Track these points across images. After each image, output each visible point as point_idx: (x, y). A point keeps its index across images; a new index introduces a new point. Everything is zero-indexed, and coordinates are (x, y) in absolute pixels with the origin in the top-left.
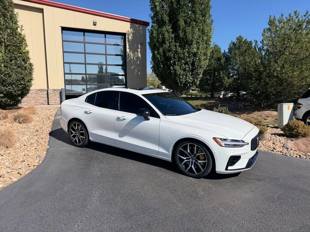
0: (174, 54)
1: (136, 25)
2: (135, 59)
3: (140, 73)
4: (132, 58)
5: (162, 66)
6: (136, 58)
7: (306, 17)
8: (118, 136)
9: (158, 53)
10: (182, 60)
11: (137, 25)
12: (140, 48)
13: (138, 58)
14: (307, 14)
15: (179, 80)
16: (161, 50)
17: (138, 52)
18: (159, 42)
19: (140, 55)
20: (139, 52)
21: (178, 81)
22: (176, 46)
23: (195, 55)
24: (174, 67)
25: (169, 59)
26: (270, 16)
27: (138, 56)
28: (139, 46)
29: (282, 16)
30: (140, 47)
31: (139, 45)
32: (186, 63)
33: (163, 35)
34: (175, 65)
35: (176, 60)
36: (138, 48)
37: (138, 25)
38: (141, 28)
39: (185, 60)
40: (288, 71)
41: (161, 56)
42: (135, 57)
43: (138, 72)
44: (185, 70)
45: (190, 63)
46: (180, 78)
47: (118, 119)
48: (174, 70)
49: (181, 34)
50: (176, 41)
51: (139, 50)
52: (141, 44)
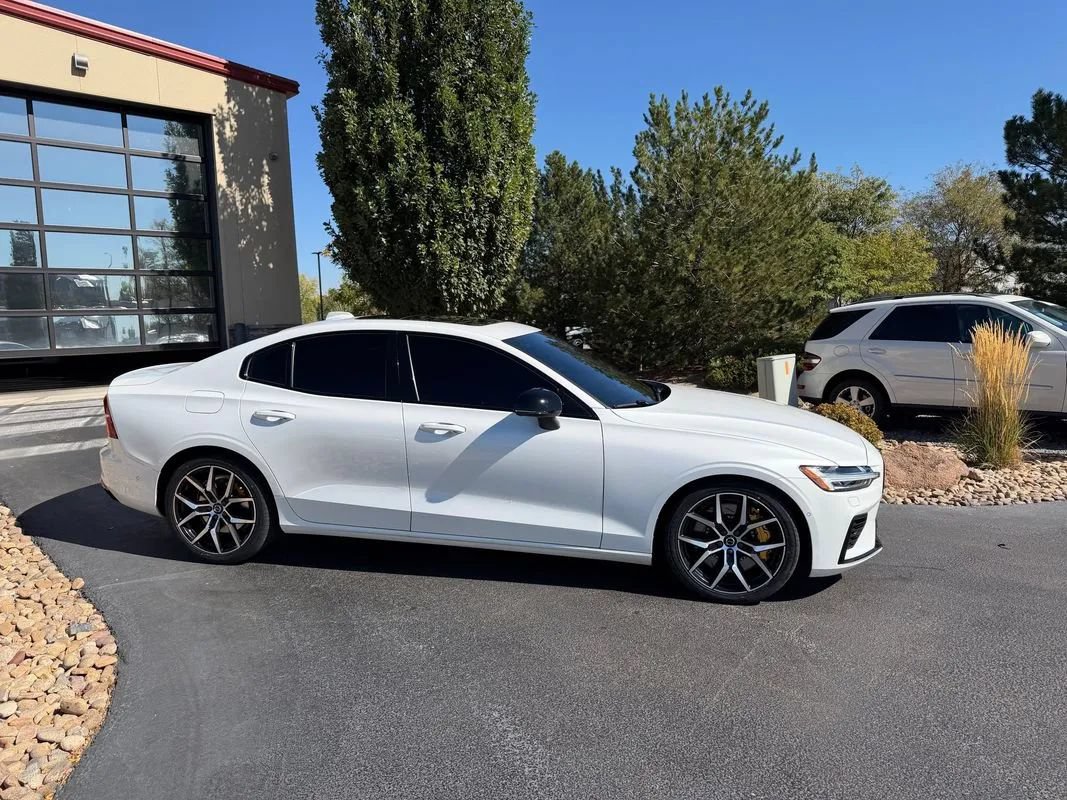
0: (429, 203)
1: (250, 89)
2: (250, 211)
3: (271, 266)
4: (240, 208)
5: (383, 240)
6: (253, 209)
7: (746, 107)
8: (425, 500)
9: (370, 194)
10: (456, 221)
11: (254, 91)
12: (267, 173)
13: (261, 208)
14: (747, 98)
15: (448, 290)
16: (380, 186)
17: (260, 186)
18: (368, 157)
19: (268, 199)
20: (266, 188)
21: (445, 294)
22: (433, 173)
23: (495, 207)
24: (429, 245)
25: (412, 216)
26: (652, 97)
27: (261, 200)
28: (263, 166)
29: (684, 98)
30: (267, 170)
31: (265, 162)
32: (469, 234)
33: (384, 131)
34: (435, 238)
35: (439, 220)
36: (261, 174)
37: (257, 89)
38: (268, 100)
39: (465, 224)
40: (717, 263)
41: (378, 204)
42: (250, 206)
43: (265, 260)
44: (465, 257)
45: (480, 233)
46: (449, 284)
47: (425, 434)
48: (432, 254)
49: (450, 137)
50: (433, 159)
51: (265, 179)
52: (273, 159)
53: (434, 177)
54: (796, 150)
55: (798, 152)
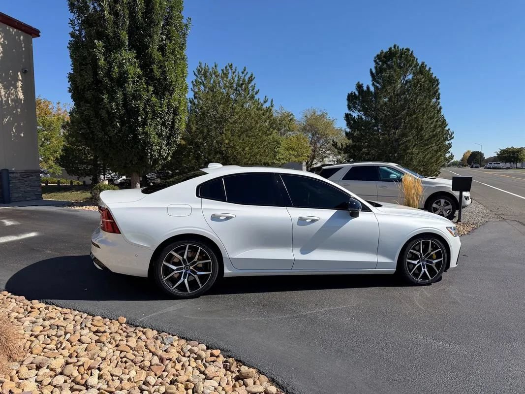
0: (145, 106)
1: (11, 30)
2: (10, 101)
3: (22, 135)
4: (4, 99)
5: (118, 124)
6: (12, 101)
8: (300, 253)
10: (158, 117)
11: (13, 31)
12: (20, 80)
13: (17, 100)
15: (150, 153)
16: (119, 95)
17: (16, 88)
19: (21, 96)
20: (19, 89)
21: (149, 155)
22: (148, 91)
23: (175, 113)
24: (144, 128)
25: (136, 112)
27: (16, 96)
28: (18, 76)
30: (21, 79)
31: (19, 73)
32: (163, 124)
34: (147, 125)
35: (150, 116)
36: (17, 80)
37: (15, 30)
38: (22, 37)
39: (161, 118)
41: (118, 105)
42: (10, 99)
43: (19, 131)
44: (160, 135)
45: (168, 124)
46: (151, 149)
47: (302, 221)
48: (146, 134)
49: (157, 73)
50: (147, 84)
51: (19, 84)
52: (24, 72)
53: (148, 93)
54: (266, 97)
55: (267, 98)
